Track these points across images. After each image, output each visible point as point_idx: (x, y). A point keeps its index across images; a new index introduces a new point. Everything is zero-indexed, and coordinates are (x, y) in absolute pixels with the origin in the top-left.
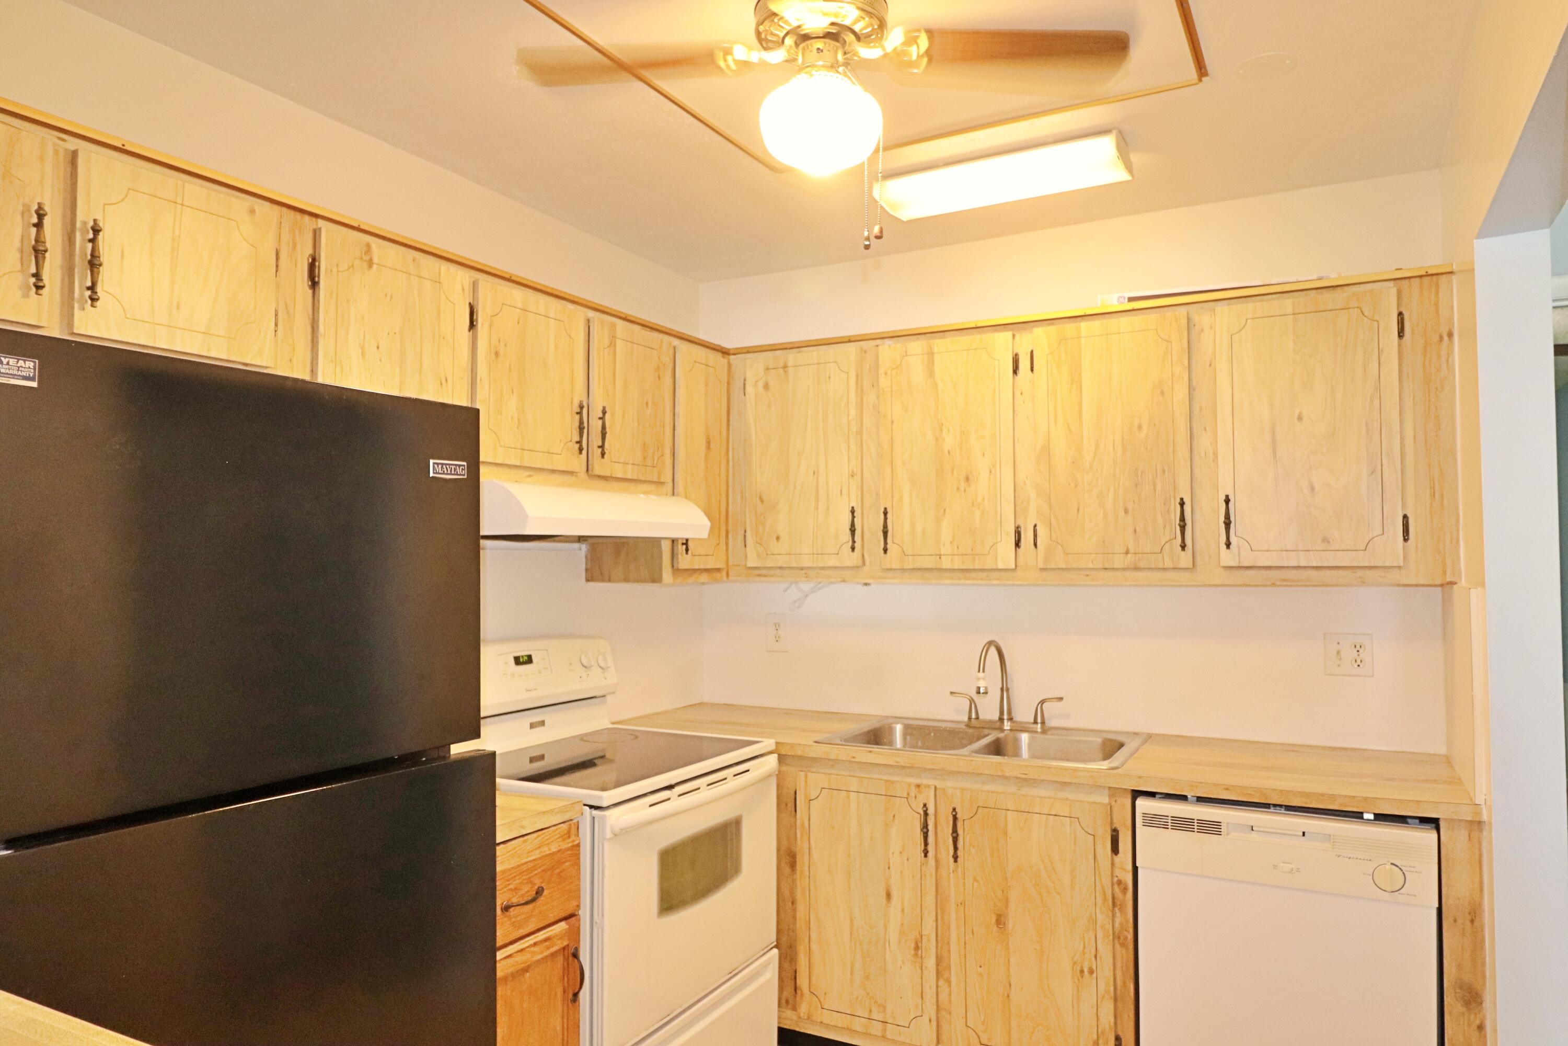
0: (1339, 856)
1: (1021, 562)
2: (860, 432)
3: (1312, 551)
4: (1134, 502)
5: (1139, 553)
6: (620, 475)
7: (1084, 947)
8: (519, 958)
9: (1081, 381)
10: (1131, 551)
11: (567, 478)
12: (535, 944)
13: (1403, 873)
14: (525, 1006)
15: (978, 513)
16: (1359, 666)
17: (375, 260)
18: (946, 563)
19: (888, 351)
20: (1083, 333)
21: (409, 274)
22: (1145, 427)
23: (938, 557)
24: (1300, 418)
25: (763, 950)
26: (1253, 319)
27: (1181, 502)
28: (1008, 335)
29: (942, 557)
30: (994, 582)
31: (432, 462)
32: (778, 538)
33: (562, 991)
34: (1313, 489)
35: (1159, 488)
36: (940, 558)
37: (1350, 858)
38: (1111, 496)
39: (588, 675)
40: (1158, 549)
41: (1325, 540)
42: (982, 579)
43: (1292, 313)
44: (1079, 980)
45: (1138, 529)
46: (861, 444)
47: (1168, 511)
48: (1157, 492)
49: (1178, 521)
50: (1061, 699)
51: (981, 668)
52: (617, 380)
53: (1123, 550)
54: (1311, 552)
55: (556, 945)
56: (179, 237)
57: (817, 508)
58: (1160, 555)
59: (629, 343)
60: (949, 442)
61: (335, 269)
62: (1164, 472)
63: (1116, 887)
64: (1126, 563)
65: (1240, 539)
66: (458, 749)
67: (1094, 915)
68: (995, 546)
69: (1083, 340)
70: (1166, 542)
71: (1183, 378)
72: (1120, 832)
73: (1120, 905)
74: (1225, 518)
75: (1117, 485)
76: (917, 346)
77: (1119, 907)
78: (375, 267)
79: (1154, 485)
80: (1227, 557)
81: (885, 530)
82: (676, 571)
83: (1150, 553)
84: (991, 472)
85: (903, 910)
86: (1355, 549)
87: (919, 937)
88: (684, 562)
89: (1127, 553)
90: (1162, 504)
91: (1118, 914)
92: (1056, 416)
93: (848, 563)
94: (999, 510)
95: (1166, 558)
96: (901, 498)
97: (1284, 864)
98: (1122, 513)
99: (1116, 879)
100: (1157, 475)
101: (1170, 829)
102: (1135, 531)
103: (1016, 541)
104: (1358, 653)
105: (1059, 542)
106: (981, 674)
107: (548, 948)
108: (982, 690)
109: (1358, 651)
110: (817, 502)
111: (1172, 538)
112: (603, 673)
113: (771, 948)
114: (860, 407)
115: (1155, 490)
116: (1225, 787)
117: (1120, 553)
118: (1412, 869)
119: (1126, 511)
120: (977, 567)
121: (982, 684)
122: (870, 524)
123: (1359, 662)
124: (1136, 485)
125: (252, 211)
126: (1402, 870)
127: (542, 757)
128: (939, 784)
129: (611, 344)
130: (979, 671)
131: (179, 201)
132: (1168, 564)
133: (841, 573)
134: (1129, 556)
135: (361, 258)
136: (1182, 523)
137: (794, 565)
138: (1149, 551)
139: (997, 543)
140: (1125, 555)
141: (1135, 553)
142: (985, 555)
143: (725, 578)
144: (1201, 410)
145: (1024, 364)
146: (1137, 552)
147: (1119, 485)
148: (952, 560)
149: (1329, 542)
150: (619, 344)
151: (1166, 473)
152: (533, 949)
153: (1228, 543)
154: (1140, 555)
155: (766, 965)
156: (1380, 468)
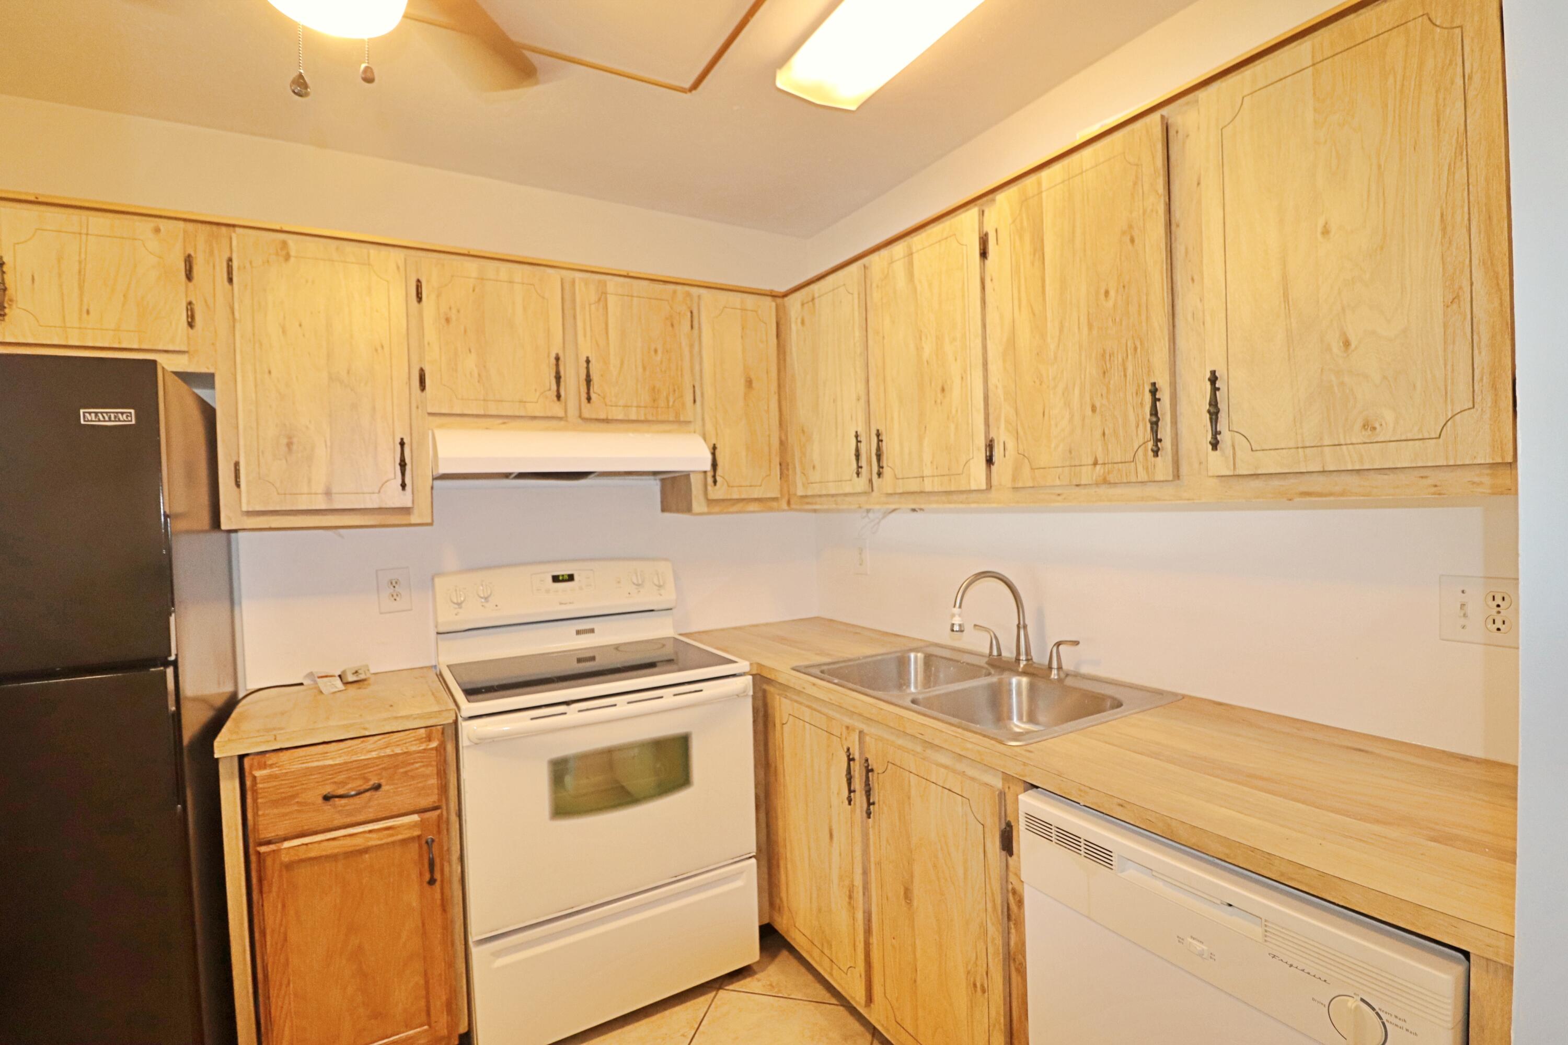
0: (1274, 957)
1: (995, 482)
3: (1346, 444)
4: (1102, 395)
5: (1108, 463)
6: (620, 417)
7: (977, 958)
8: (348, 842)
9: (1043, 249)
10: (1100, 461)
11: (554, 423)
12: (370, 831)
13: (1383, 1023)
14: (364, 881)
15: (952, 426)
16: (1498, 629)
17: (293, 253)
18: (929, 486)
20: (1045, 185)
21: (333, 261)
22: (1112, 293)
23: (921, 479)
24: (1326, 232)
25: (732, 859)
26: (1251, 94)
27: (1153, 388)
28: (976, 212)
29: (925, 479)
30: (973, 506)
31: (82, 411)
32: (814, 467)
33: (418, 872)
34: (1347, 344)
35: (1130, 372)
36: (923, 480)
37: (1291, 966)
38: (1077, 391)
39: (639, 591)
40: (1129, 457)
41: (1368, 426)
42: (962, 502)
43: (1311, 63)
44: (972, 993)
45: (1106, 432)
47: (1142, 404)
48: (1128, 377)
49: (1148, 416)
50: (1077, 643)
51: (958, 602)
52: (611, 331)
53: (1091, 461)
54: (1344, 447)
55: (402, 834)
56: (85, 259)
57: (837, 436)
58: (1132, 463)
59: (626, 297)
60: (927, 349)
61: (248, 265)
62: (1135, 349)
63: (1011, 895)
64: (1094, 478)
65: (1236, 434)
67: (985, 922)
68: (967, 465)
69: (1044, 195)
70: (1140, 447)
71: (1157, 212)
72: (1014, 828)
73: (1015, 920)
74: (1210, 404)
75: (1083, 376)
76: (900, 251)
77: (1014, 922)
78: (292, 260)
79: (1125, 370)
80: (1217, 462)
81: (879, 453)
82: (710, 502)
83: (1122, 463)
84: (962, 378)
85: (840, 855)
86: (1420, 437)
87: (851, 886)
88: (716, 493)
89: (1095, 463)
90: (1134, 395)
91: (1013, 931)
92: (1020, 300)
93: (859, 489)
94: (970, 422)
95: (1140, 468)
96: (892, 418)
97: (1191, 940)
98: (1089, 412)
99: (1010, 887)
100: (1127, 355)
101: (1053, 843)
102: (1104, 434)
103: (986, 456)
104: (1498, 609)
105: (1026, 455)
106: (956, 610)
107: (392, 835)
108: (956, 628)
109: (1498, 606)
110: (837, 428)
111: (1146, 440)
112: (659, 590)
113: (750, 857)
115: (1125, 376)
116: (1119, 801)
117: (1088, 465)
118: (1400, 1023)
119: (1094, 409)
120: (953, 489)
121: (957, 621)
123: (1499, 624)
124: (1104, 373)
125: (157, 230)
126: (1381, 1018)
127: (593, 659)
128: (866, 729)
129: (599, 300)
130: (955, 606)
131: (84, 231)
132: (1143, 476)
134: (1098, 467)
135: (277, 254)
136: (1154, 419)
137: (824, 492)
138: (1119, 461)
139: (969, 460)
140: (1093, 466)
141: (1105, 464)
142: (959, 474)
143: (785, 506)
144: (1187, 253)
145: (992, 243)
146: (1106, 462)
147: (1085, 376)
148: (933, 481)
149: (1374, 428)
150: (611, 300)
151: (1139, 350)
152: (368, 835)
153: (1214, 442)
154: (1110, 465)
155: (740, 873)
156: (1469, 290)
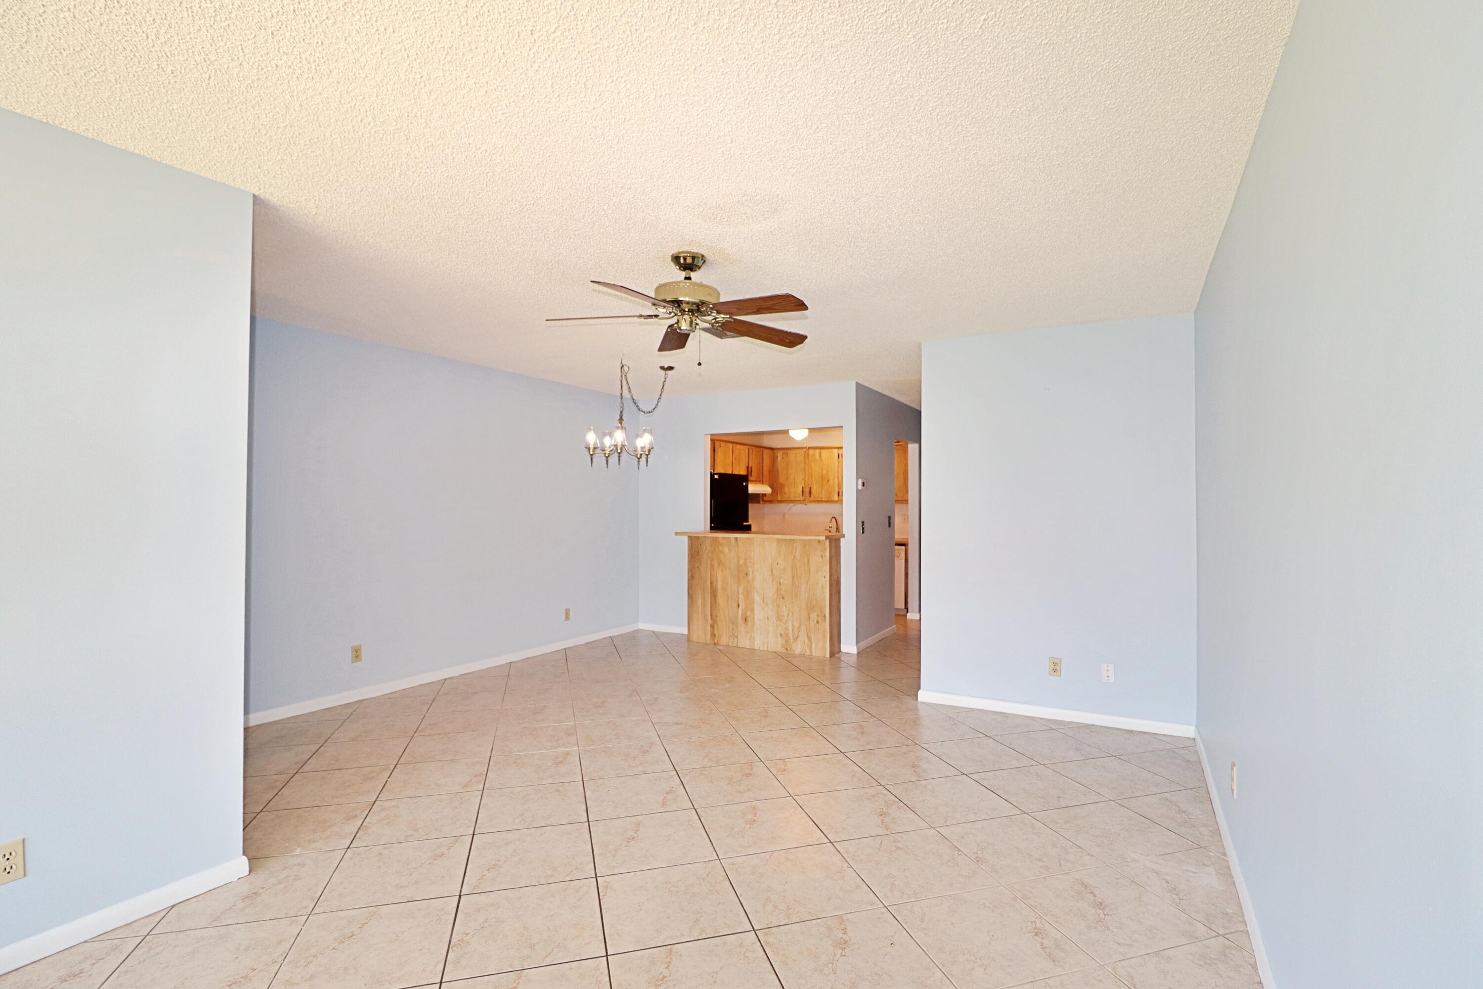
2: (805, 469)
18: (823, 499)
19: (811, 452)
28: (837, 450)
32: (786, 493)
46: (805, 472)
51: (831, 522)
57: (795, 487)
60: (824, 472)
66: (745, 524)
76: (817, 451)
81: (810, 492)
93: (802, 500)
96: (814, 485)
110: (795, 485)
114: (805, 464)
122: (807, 490)
133: (799, 502)
137: (790, 500)
145: (840, 456)
